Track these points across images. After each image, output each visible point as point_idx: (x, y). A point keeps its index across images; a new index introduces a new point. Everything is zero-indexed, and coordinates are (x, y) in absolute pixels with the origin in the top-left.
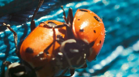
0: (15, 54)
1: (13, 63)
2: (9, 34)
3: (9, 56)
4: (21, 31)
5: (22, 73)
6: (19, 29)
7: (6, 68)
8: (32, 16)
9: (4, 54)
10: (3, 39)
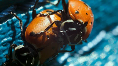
0: (20, 38)
1: (19, 45)
2: (15, 21)
3: (15, 40)
4: (25, 19)
5: (25, 54)
6: (23, 17)
7: (13, 50)
8: (34, 6)
9: (11, 38)
10: (10, 26)
